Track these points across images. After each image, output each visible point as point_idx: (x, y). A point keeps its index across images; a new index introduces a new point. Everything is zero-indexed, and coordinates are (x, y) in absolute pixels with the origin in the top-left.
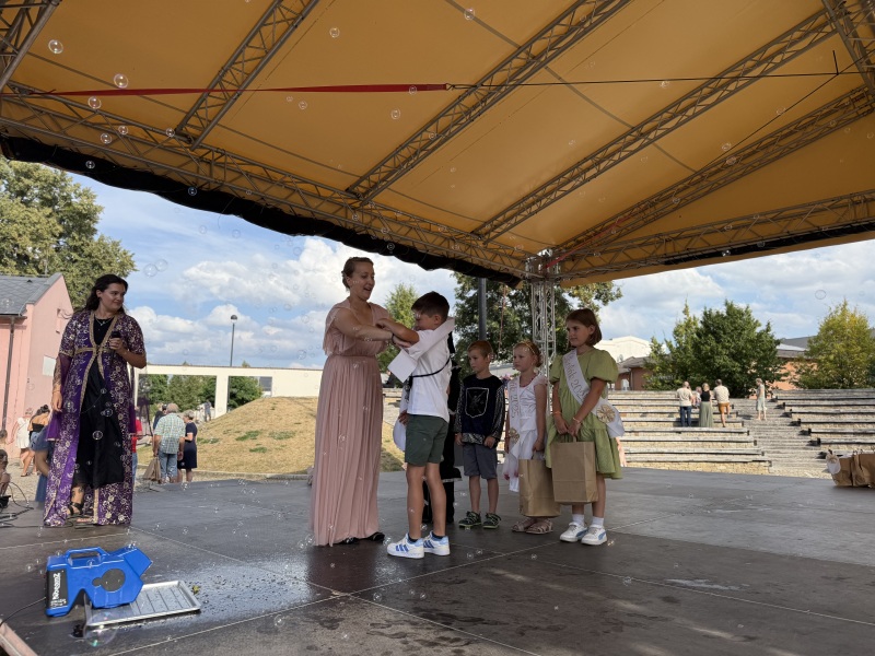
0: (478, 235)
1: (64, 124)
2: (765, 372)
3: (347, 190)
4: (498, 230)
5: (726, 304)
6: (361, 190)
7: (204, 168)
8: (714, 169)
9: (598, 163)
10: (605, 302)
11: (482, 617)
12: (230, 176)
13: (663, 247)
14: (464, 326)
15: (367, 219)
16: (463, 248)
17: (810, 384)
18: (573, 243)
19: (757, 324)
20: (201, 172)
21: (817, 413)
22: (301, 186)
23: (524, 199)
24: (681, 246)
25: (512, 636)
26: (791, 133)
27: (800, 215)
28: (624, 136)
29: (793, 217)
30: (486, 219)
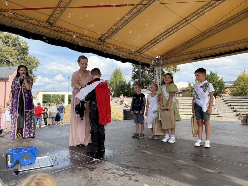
0: (138, 52)
1: (13, 20)
2: (221, 91)
3: (99, 39)
4: (144, 50)
5: (210, 72)
6: (103, 39)
7: (56, 33)
8: (208, 31)
9: (174, 30)
10: (175, 72)
11: (138, 166)
12: (64, 35)
13: (192, 55)
14: (135, 80)
15: (105, 48)
16: (134, 56)
17: (234, 94)
18: (166, 54)
19: (219, 77)
20: (55, 34)
21: (235, 103)
22: (85, 38)
23: (152, 41)
24: (198, 55)
25: (147, 173)
26: (231, 20)
27: (233, 45)
28: (181, 21)
29: (231, 45)
30: (140, 47)
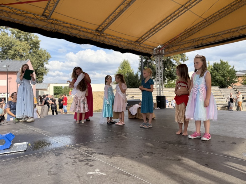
0: (138, 42)
2: (232, 81)
3: (96, 30)
4: (144, 40)
8: (210, 18)
9: (172, 18)
12: (60, 28)
13: (194, 43)
16: (133, 46)
19: (230, 66)
20: (51, 27)
22: (82, 29)
24: (200, 42)
25: (107, 159)
26: (235, 4)
28: (180, 8)
30: (140, 37)
